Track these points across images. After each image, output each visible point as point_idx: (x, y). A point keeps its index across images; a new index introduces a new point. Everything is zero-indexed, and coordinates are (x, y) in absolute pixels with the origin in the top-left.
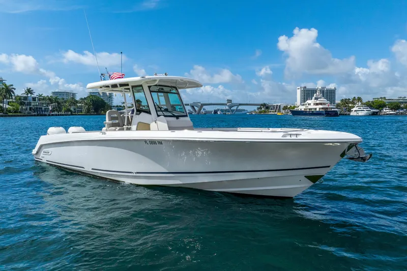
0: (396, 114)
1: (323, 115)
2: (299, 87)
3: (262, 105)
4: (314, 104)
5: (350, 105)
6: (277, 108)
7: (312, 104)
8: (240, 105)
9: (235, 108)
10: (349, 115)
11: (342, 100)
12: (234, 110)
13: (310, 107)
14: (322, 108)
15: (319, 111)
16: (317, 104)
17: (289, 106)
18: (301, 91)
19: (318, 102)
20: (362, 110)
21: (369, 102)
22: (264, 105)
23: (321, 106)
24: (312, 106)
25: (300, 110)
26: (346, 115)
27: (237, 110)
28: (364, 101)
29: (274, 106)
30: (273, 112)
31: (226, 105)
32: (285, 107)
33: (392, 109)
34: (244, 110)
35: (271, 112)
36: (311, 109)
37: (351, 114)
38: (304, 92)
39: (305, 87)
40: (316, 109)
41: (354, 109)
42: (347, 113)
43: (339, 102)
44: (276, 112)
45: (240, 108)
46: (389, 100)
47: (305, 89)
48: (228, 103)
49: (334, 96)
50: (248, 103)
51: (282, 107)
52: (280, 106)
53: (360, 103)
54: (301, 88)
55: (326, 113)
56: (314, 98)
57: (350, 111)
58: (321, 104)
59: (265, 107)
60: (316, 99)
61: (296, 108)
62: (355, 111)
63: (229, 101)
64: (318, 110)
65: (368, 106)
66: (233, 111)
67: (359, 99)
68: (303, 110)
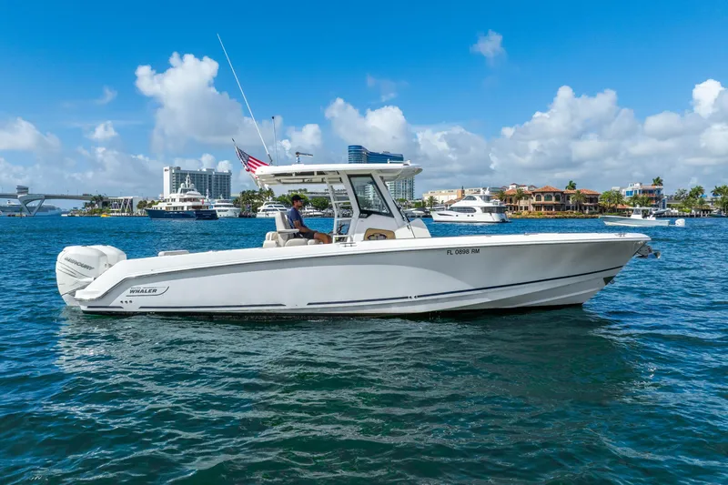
0: (322, 216)
1: (192, 217)
2: (168, 168)
3: (95, 198)
4: (181, 200)
5: (256, 201)
6: (126, 205)
7: (177, 200)
8: (48, 197)
9: (35, 204)
10: (254, 217)
11: (243, 193)
12: (34, 207)
13: (174, 204)
14: (193, 207)
15: (188, 211)
16: (185, 200)
17: (149, 202)
18: (171, 174)
19: (186, 196)
20: (274, 210)
21: (284, 196)
22: (99, 199)
23: (190, 204)
24: (178, 204)
25: (159, 209)
26: (250, 217)
27: (41, 209)
28: (277, 195)
29: (119, 201)
30: (118, 212)
31: (14, 197)
32: (141, 202)
33: (317, 208)
34: (53, 208)
35: (113, 212)
36: (176, 208)
37: (258, 216)
38: (177, 177)
39: (179, 168)
40: (183, 207)
41: (262, 208)
42: (252, 213)
43: (239, 195)
44: (123, 211)
45: (46, 203)
46: (312, 193)
47: (178, 172)
48: (19, 193)
49: (229, 185)
50: (65, 194)
51: (136, 203)
52: (132, 200)
53: (271, 199)
54: (171, 168)
55: (197, 215)
56: (180, 190)
57: (256, 210)
58: (190, 200)
59: (101, 203)
60: (184, 191)
61: (154, 206)
62: (264, 210)
63: (23, 189)
64: (185, 209)
65: (282, 203)
66: (30, 209)
67: (270, 192)
68: (164, 209)
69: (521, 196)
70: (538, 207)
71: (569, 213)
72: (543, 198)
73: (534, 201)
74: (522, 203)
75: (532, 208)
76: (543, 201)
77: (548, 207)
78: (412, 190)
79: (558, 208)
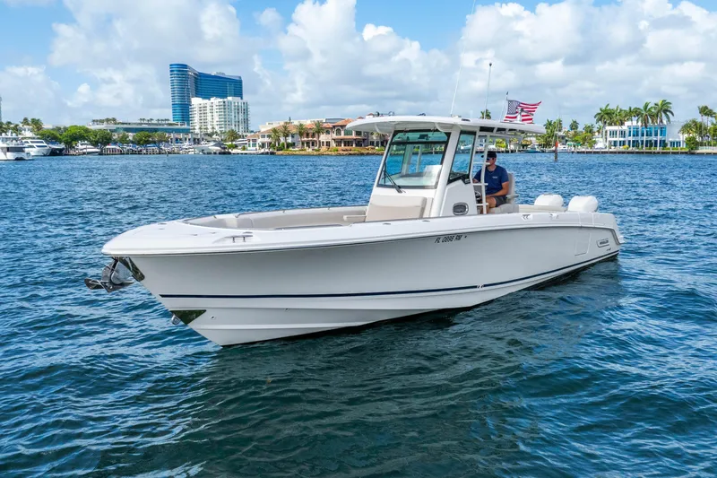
69: (320, 129)
70: (339, 142)
71: (370, 149)
72: (342, 132)
73: (334, 136)
74: (323, 138)
75: (333, 144)
76: (342, 135)
77: (348, 143)
78: (246, 121)
79: (359, 144)
